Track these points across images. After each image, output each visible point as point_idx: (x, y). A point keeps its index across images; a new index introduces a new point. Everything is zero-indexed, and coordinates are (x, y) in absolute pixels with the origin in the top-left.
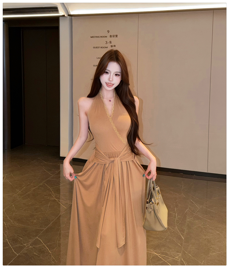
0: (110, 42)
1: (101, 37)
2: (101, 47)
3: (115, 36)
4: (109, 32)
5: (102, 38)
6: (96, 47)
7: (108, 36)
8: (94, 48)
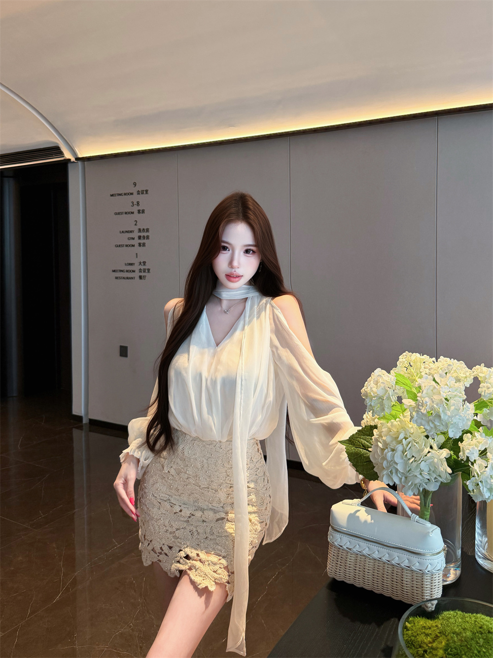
0: (138, 203)
1: (125, 194)
2: (126, 213)
3: (145, 192)
4: (136, 185)
5: (126, 196)
6: (119, 213)
7: (135, 193)
8: (116, 214)
